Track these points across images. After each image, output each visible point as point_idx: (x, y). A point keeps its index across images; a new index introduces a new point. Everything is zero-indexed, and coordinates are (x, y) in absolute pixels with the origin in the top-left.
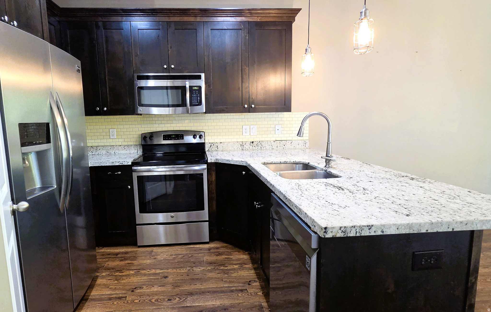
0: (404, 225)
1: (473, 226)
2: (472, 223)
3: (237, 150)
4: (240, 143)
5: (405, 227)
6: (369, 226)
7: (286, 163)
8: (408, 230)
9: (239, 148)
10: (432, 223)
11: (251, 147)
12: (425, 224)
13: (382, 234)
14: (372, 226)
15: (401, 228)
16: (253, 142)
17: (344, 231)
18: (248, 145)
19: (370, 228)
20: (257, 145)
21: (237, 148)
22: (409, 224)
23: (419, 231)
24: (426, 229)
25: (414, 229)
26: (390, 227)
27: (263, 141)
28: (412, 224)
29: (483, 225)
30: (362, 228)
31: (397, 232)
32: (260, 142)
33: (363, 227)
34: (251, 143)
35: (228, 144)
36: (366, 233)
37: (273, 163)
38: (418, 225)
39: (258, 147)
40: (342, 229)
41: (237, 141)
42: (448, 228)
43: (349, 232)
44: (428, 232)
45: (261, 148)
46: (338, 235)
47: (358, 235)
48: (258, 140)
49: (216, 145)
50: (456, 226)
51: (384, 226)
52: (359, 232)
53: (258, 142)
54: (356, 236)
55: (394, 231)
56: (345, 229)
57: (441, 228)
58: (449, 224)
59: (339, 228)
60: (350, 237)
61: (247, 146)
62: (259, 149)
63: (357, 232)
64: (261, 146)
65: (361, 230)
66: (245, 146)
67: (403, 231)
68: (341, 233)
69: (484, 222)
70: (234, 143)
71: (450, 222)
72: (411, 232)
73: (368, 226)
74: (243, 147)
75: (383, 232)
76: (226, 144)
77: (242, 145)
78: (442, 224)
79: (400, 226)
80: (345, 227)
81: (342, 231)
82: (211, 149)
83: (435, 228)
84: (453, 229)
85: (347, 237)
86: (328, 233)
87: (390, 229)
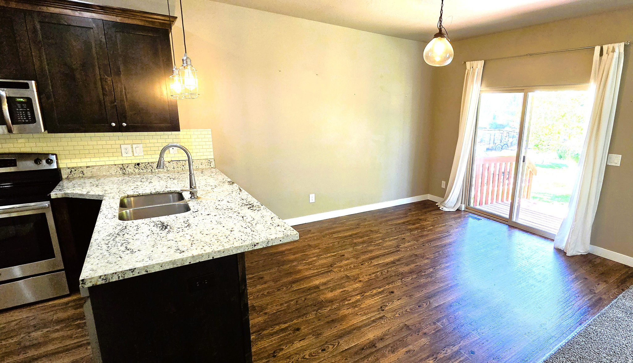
0: (167, 262)
1: (230, 252)
2: (228, 250)
3: (116, 175)
4: (120, 166)
5: (168, 264)
6: (132, 269)
7: (159, 194)
8: (172, 266)
9: (118, 172)
10: (194, 257)
11: (137, 171)
12: (187, 258)
13: (146, 273)
14: (135, 269)
15: (165, 265)
16: (138, 164)
17: (105, 278)
18: (132, 168)
19: (133, 271)
20: (145, 167)
21: (115, 172)
22: (172, 261)
23: (182, 264)
24: (189, 262)
25: (177, 264)
26: (153, 267)
27: (153, 162)
28: (175, 260)
29: (237, 250)
30: (123, 272)
31: (162, 269)
32: (149, 164)
33: (125, 272)
34: (137, 165)
35: (101, 168)
36: (130, 275)
37: (140, 195)
38: (181, 260)
39: (147, 170)
40: (102, 277)
41: (115, 164)
42: (209, 257)
43: (111, 278)
44: (191, 263)
45: (151, 170)
46: (99, 283)
47: (121, 278)
48: (146, 161)
49: (80, 170)
50: (215, 255)
51: (147, 266)
52: (122, 276)
53: (147, 163)
54: (119, 279)
55: (158, 269)
56: (106, 277)
57: (202, 259)
58: (208, 254)
59: (98, 277)
60: (112, 282)
61: (130, 170)
62: (148, 171)
63: (119, 276)
64: (152, 169)
65: (124, 274)
66: (127, 169)
67: (167, 267)
68: (101, 281)
69: (238, 248)
70: (110, 166)
71: (209, 253)
72: (175, 266)
73: (130, 270)
74: (124, 170)
75: (147, 272)
76: (96, 168)
77: (123, 169)
78: (202, 255)
79: (163, 264)
80: (105, 275)
81: (103, 279)
82: (71, 175)
83: (197, 259)
84: (213, 257)
85: (109, 283)
86: (86, 283)
87: (153, 268)
